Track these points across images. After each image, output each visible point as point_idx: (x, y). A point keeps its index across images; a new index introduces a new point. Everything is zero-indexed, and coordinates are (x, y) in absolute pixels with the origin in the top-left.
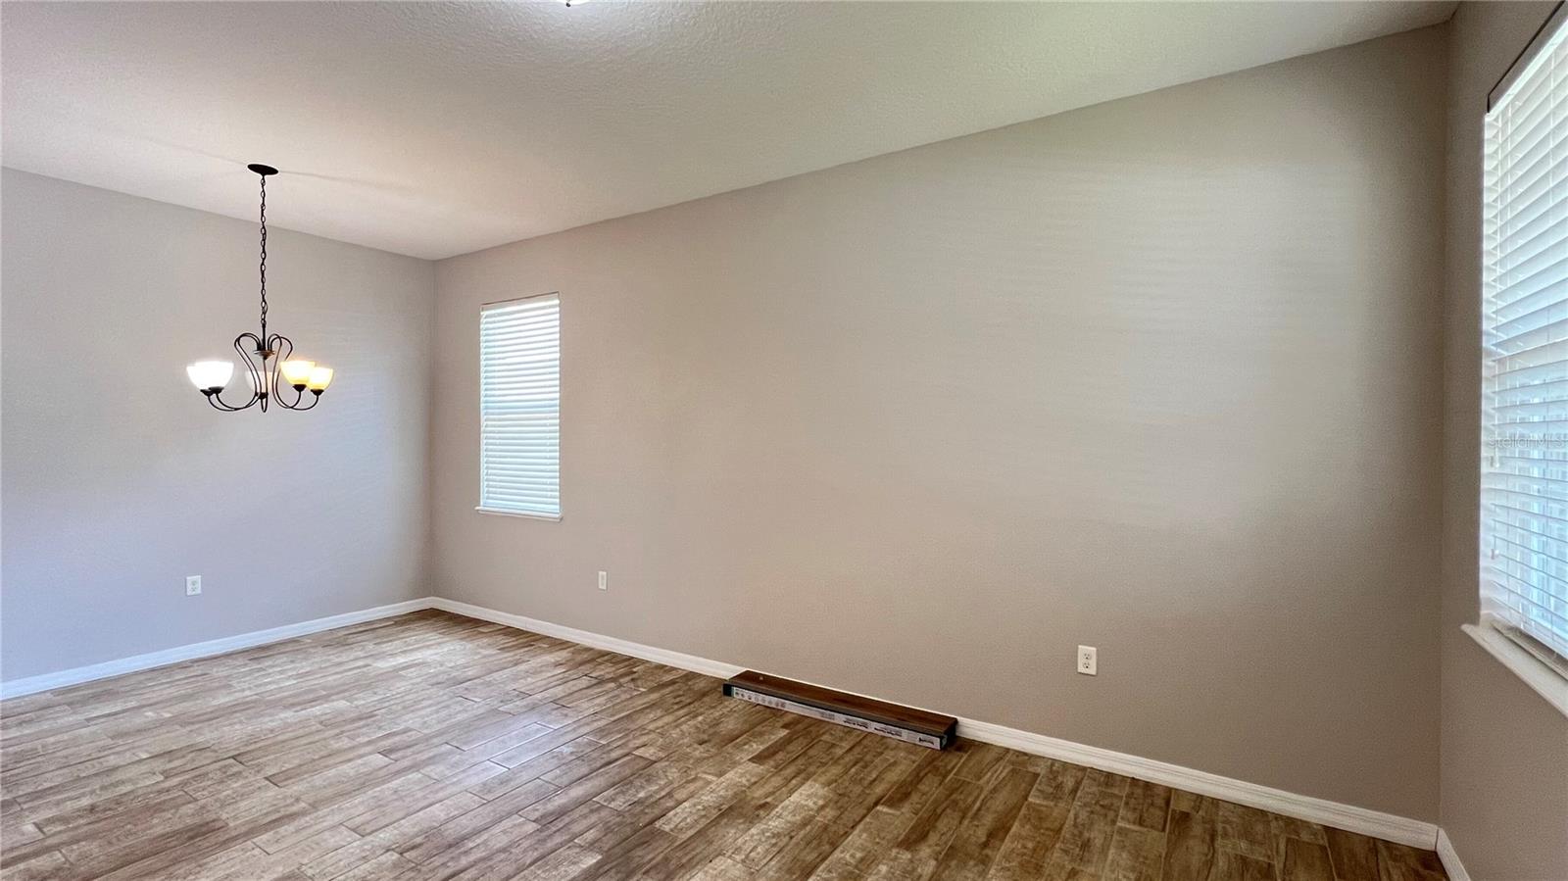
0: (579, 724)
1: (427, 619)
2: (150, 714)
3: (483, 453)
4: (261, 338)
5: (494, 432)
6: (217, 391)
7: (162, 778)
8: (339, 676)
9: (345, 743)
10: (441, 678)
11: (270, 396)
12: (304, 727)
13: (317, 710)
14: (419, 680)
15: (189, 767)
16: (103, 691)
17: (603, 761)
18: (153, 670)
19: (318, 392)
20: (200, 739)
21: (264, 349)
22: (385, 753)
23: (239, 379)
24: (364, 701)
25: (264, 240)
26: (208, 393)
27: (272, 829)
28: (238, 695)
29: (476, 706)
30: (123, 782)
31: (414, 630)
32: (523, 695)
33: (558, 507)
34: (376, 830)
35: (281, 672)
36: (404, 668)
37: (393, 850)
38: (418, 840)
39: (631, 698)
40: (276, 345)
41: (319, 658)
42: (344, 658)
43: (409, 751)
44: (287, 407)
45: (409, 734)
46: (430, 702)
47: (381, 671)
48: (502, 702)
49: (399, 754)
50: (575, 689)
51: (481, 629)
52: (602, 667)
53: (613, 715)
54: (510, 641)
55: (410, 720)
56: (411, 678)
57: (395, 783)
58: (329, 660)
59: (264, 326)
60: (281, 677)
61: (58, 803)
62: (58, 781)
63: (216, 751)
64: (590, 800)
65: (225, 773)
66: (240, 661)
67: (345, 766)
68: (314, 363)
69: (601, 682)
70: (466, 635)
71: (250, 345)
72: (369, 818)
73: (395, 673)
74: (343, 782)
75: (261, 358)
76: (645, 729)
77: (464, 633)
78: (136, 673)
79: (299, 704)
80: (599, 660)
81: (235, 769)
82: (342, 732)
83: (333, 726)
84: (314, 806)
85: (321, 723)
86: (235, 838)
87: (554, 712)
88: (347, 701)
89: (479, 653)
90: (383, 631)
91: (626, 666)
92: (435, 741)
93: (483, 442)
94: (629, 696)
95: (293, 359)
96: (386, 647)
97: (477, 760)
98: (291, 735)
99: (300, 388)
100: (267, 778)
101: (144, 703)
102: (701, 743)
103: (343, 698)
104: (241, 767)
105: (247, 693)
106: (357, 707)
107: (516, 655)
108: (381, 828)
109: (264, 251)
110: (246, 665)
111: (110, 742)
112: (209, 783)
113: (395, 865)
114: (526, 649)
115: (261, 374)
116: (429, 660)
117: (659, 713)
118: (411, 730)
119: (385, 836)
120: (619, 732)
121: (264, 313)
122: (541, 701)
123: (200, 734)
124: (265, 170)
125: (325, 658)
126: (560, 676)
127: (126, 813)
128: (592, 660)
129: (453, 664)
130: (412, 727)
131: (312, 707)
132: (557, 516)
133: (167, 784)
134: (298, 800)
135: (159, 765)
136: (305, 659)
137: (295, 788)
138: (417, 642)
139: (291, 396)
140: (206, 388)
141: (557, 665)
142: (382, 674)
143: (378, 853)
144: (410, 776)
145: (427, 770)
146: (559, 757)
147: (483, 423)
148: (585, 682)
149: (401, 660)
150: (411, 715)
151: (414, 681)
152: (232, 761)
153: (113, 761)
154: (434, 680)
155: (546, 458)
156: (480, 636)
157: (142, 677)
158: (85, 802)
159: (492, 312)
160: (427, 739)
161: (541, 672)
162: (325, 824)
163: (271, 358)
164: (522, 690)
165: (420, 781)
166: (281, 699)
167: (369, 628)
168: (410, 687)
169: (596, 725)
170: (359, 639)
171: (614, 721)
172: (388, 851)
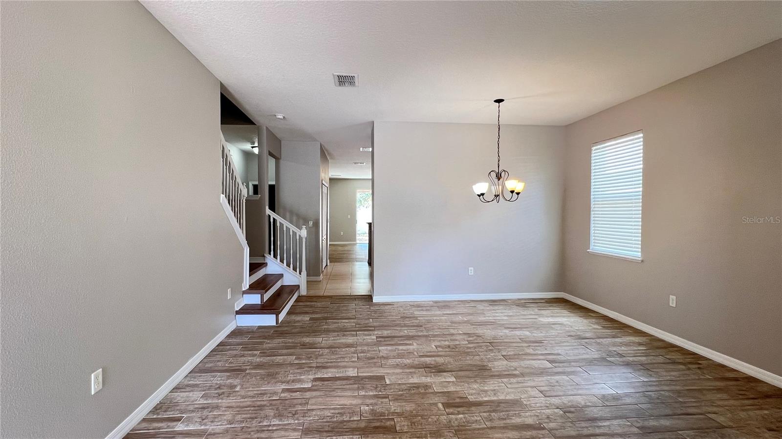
0: (660, 383)
1: (561, 303)
2: (460, 317)
3: (592, 222)
4: (497, 172)
5: (598, 211)
6: (483, 194)
7: (467, 343)
8: (524, 320)
9: (530, 351)
10: (572, 334)
11: (500, 195)
12: (513, 339)
13: (518, 333)
14: (561, 332)
15: (476, 341)
16: (445, 305)
17: (682, 412)
18: (459, 301)
19: (518, 194)
20: (477, 332)
21: (499, 177)
22: (551, 362)
23: (490, 189)
24: (538, 335)
25: (499, 130)
26: (479, 196)
27: (507, 378)
28: (487, 318)
29: (593, 353)
30: (456, 340)
31: (555, 307)
32: (621, 356)
33: (640, 254)
34: (552, 396)
35: (502, 313)
36: (553, 324)
37: (560, 409)
38: (572, 409)
39: (698, 379)
40: (503, 174)
41: (515, 310)
42: (525, 313)
43: (561, 365)
44: (506, 200)
45: (560, 356)
46: (568, 344)
47: (543, 323)
48: (608, 355)
49: (557, 365)
50: (654, 361)
51: (590, 314)
52: (673, 354)
53: (685, 386)
54: (608, 324)
55: (558, 350)
56: (557, 330)
57: (557, 378)
58: (520, 312)
59: (499, 167)
60: (501, 315)
61: (440, 341)
62: (439, 333)
63: (483, 338)
64: (676, 431)
65: (487, 348)
66: (486, 304)
67: (533, 362)
68: (518, 181)
69: (674, 362)
70: (582, 315)
71: (493, 175)
72: (547, 389)
73: (550, 325)
74: (533, 369)
75: (497, 180)
76: (714, 403)
77: (581, 314)
78: (455, 301)
79: (511, 328)
80: (670, 349)
81: (490, 348)
82: (529, 346)
83: (526, 342)
84: (522, 375)
85: (520, 339)
86: (494, 376)
87: (642, 371)
88: (530, 332)
89: (591, 326)
90: (541, 304)
91: (693, 358)
92: (573, 364)
93: (592, 216)
94: (697, 378)
95: (510, 180)
96: (543, 312)
97: (598, 381)
98: (509, 340)
99: (512, 192)
100: (503, 356)
101: (458, 312)
102: (770, 430)
103: (528, 331)
104: (493, 348)
105: (490, 318)
106: (534, 336)
107: (613, 332)
108: (553, 396)
109: (499, 135)
110: (488, 307)
111: (450, 324)
112: (483, 350)
113: (561, 416)
114: (619, 331)
115: (497, 187)
116: (565, 323)
117: (725, 396)
118: (560, 355)
119: (555, 401)
120: (693, 397)
121: (499, 161)
122: (632, 362)
123: (477, 330)
124: (499, 101)
125: (518, 311)
126: (643, 351)
127: (459, 352)
128: (665, 348)
129: (577, 328)
130: (561, 353)
131: (515, 331)
132: (640, 259)
133: (469, 346)
134: (516, 369)
135: (465, 337)
136: (510, 309)
137: (514, 363)
138: (557, 313)
139: (508, 196)
140: (479, 194)
141: (640, 344)
142: (543, 324)
143: (554, 407)
144: (563, 377)
145: (572, 377)
146: (649, 397)
147: (592, 206)
148: (661, 359)
149: (551, 320)
150: (559, 348)
151: (559, 331)
152: (489, 344)
153: (452, 331)
154: (569, 334)
155: (632, 226)
156: (590, 317)
157: (456, 303)
158: (447, 343)
159: (599, 147)
160: (569, 362)
161: (631, 346)
162: (528, 384)
163: (501, 180)
164: (619, 352)
165: (568, 381)
166: (503, 324)
167: (535, 301)
168: (557, 334)
169: (673, 388)
170: (531, 305)
171: (688, 390)
172: (558, 408)
